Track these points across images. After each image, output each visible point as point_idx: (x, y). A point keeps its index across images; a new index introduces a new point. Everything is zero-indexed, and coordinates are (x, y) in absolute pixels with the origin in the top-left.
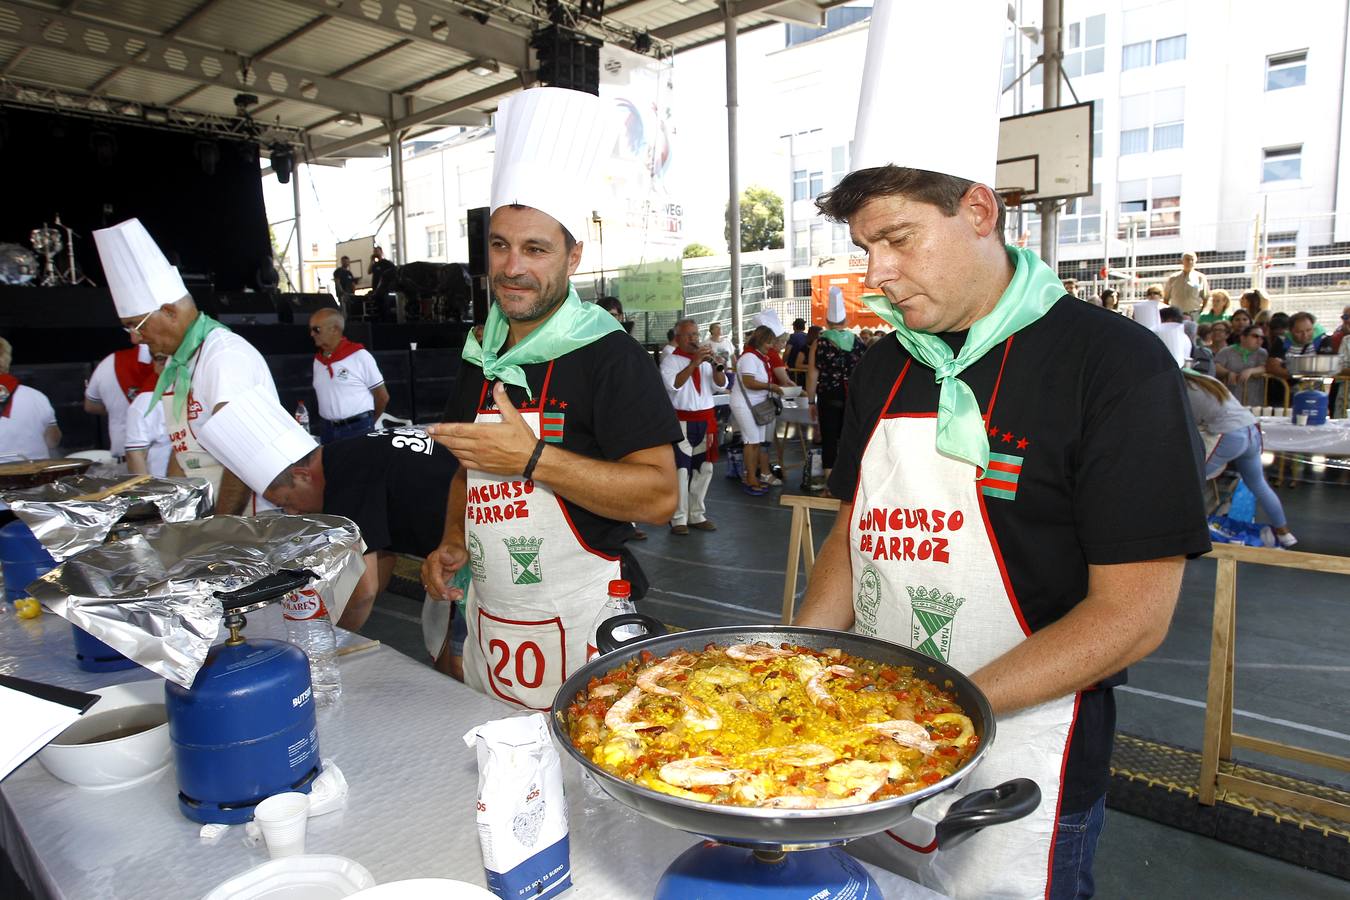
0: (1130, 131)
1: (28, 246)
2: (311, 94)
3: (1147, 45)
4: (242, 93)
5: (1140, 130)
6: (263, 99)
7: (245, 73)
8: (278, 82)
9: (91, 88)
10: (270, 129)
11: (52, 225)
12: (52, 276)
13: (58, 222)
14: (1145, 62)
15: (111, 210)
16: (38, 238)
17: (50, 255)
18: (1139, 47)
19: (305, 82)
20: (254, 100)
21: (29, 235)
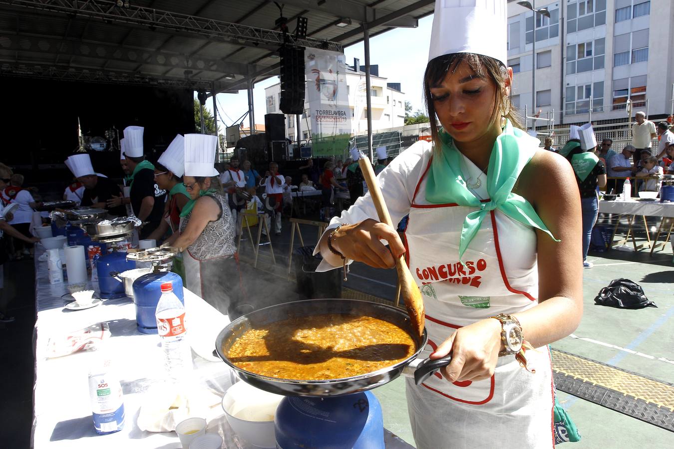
0: (619, 54)
1: (104, 137)
2: (214, 67)
3: (629, 8)
4: (186, 70)
5: (625, 53)
6: (195, 72)
7: (188, 62)
8: (201, 64)
9: (135, 70)
10: (198, 83)
11: (113, 129)
12: (112, 147)
13: (114, 127)
14: (628, 16)
15: (137, 120)
16: (107, 133)
17: (111, 139)
18: (625, 9)
19: (212, 63)
20: (191, 72)
21: (105, 133)
